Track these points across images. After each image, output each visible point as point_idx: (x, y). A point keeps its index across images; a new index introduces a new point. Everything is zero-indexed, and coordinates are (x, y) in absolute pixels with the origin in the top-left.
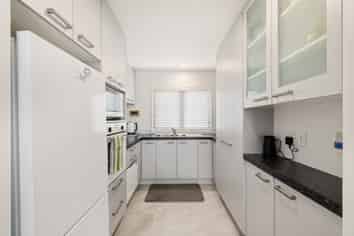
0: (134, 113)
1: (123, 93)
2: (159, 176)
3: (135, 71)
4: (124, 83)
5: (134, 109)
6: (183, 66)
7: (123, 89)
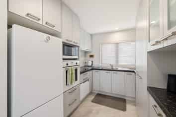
0: (92, 56)
1: (78, 46)
2: (101, 90)
3: (91, 35)
4: (78, 42)
5: (91, 54)
6: (117, 29)
7: (78, 45)
